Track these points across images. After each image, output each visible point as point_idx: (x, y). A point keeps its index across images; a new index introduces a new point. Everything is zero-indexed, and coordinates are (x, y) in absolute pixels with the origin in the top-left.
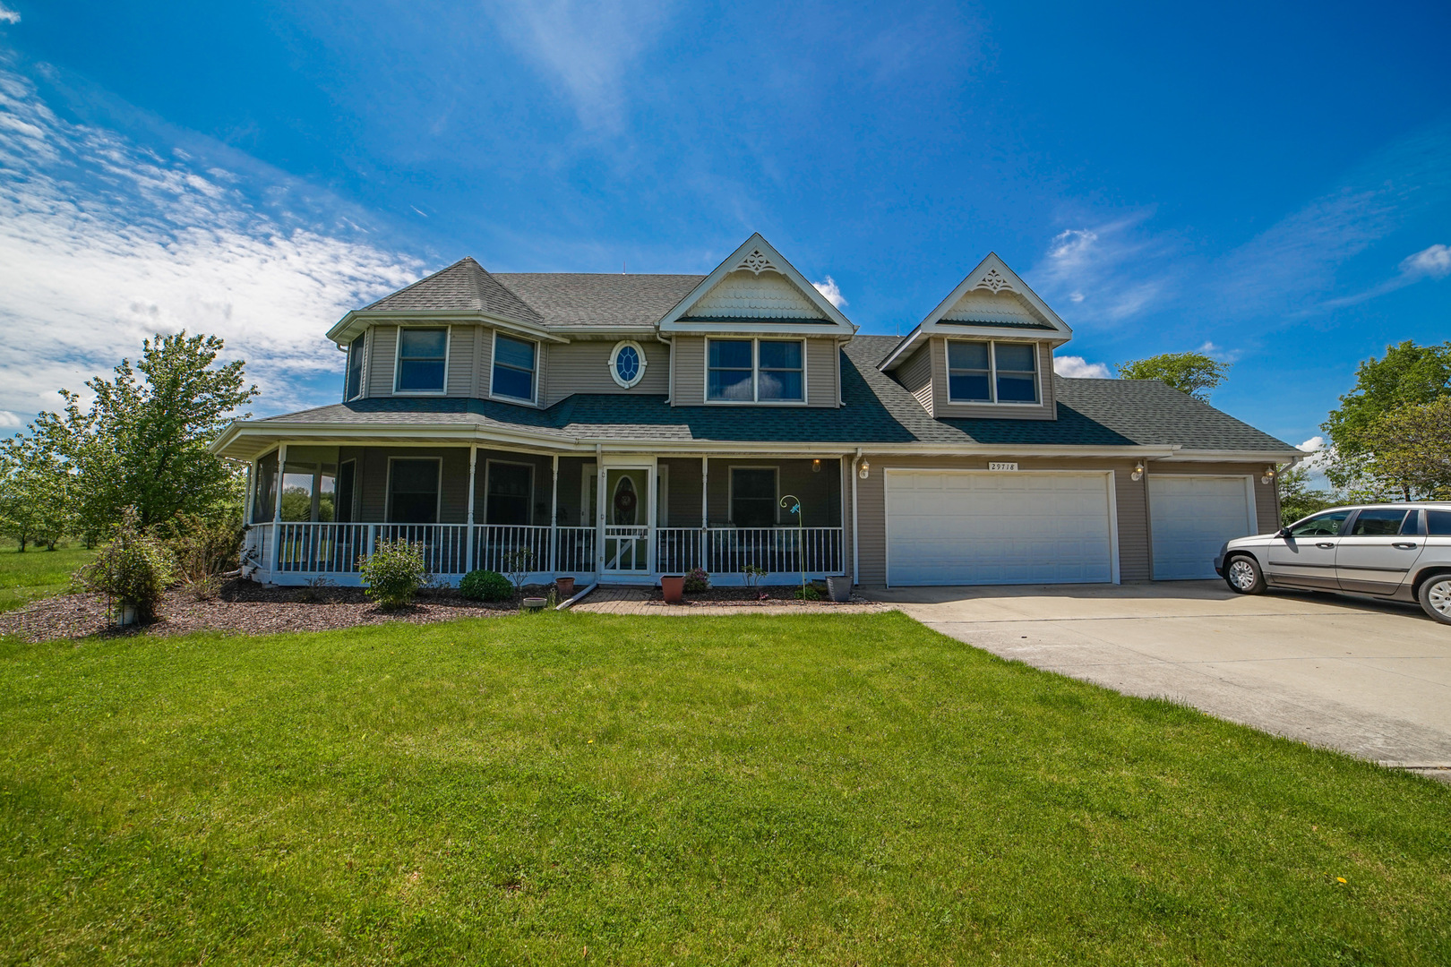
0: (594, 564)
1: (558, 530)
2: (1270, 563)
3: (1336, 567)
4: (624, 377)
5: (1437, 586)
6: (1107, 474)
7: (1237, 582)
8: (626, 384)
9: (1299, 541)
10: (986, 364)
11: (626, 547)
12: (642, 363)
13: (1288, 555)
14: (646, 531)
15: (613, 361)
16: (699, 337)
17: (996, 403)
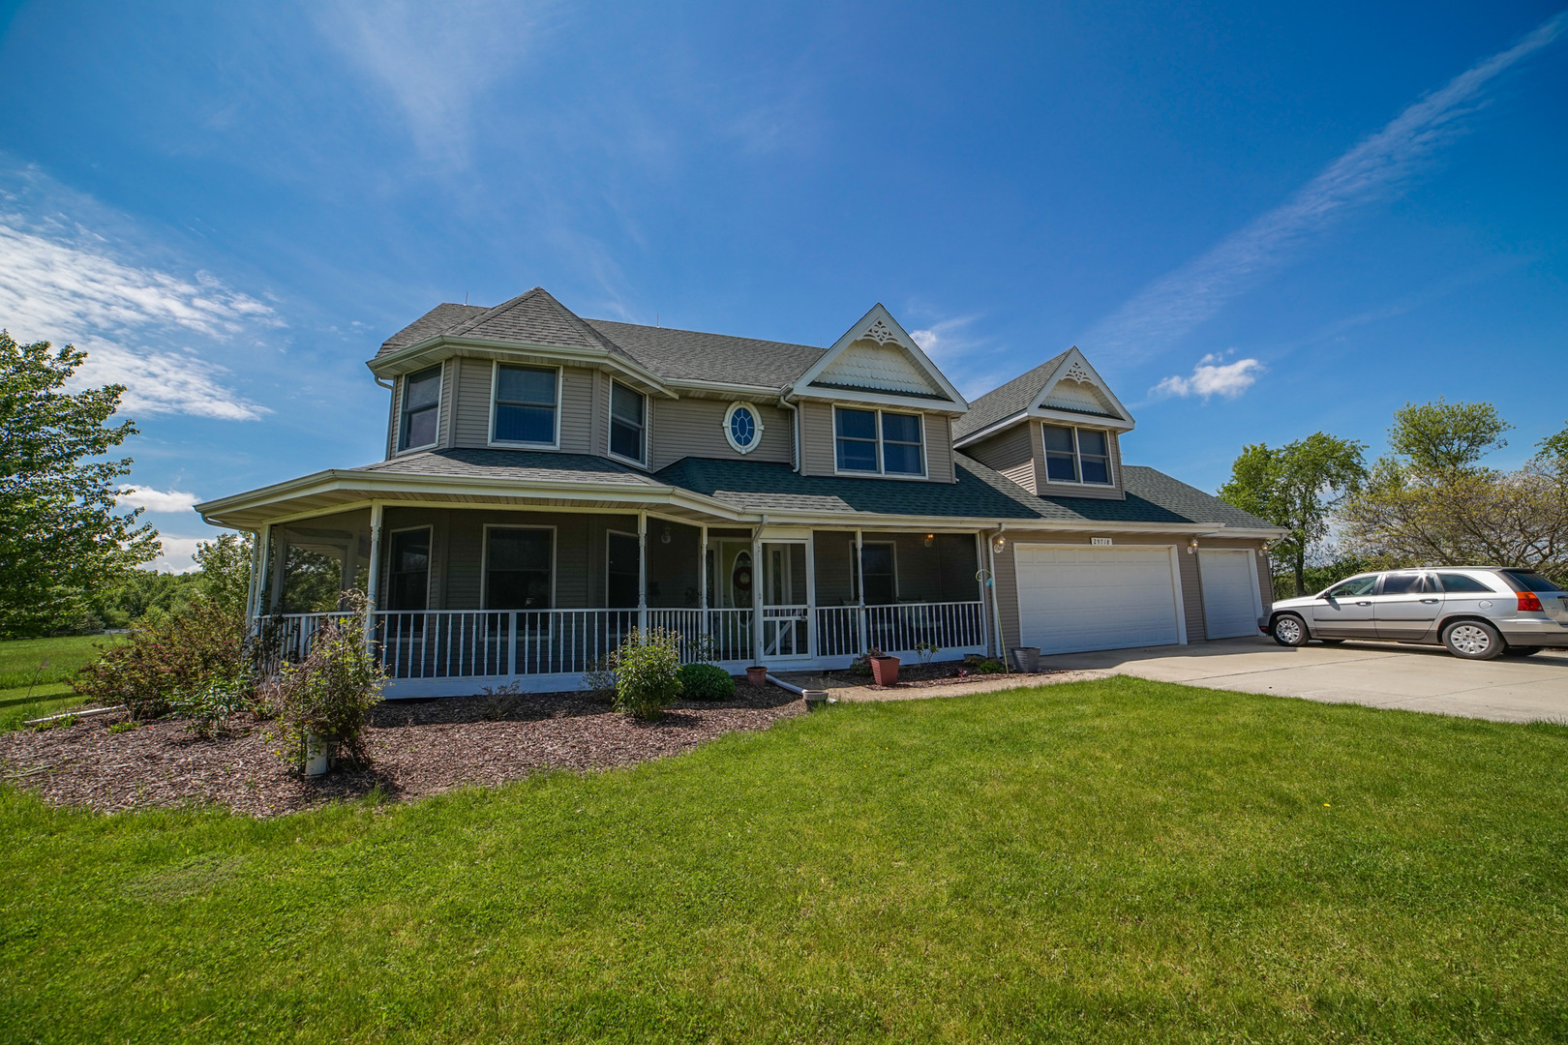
0: (752, 650)
1: (709, 613)
2: (1315, 620)
3: (1374, 620)
4: (738, 440)
5: (1456, 630)
6: (1169, 548)
7: (1284, 637)
8: (743, 450)
9: (1339, 600)
10: (1071, 447)
11: (786, 628)
12: (759, 426)
13: (1331, 612)
14: (805, 611)
15: (727, 423)
16: (827, 404)
17: (1082, 484)
